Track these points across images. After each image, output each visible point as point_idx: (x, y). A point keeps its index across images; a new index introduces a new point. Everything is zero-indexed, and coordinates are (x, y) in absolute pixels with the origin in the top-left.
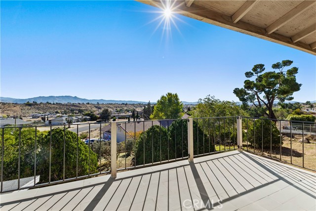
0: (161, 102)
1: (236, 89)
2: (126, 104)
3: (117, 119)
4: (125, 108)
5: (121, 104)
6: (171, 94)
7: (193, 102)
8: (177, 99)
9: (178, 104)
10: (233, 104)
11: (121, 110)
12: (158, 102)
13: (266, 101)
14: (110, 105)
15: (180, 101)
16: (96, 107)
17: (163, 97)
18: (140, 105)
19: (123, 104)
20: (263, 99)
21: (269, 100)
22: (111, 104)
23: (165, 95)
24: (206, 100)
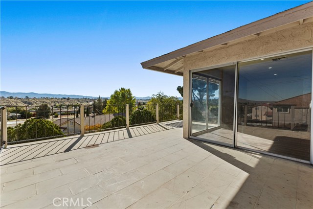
0: (115, 96)
1: (179, 87)
2: (68, 99)
3: (59, 116)
4: (67, 104)
5: (62, 99)
6: (124, 89)
7: (142, 97)
8: (130, 94)
9: (131, 98)
10: (177, 98)
11: (61, 105)
12: (112, 96)
13: (199, 97)
14: (45, 100)
15: (133, 96)
16: (25, 102)
17: (116, 92)
18: (86, 100)
19: (65, 98)
20: (197, 95)
21: (200, 96)
22: (47, 99)
23: (119, 90)
24: (158, 95)
